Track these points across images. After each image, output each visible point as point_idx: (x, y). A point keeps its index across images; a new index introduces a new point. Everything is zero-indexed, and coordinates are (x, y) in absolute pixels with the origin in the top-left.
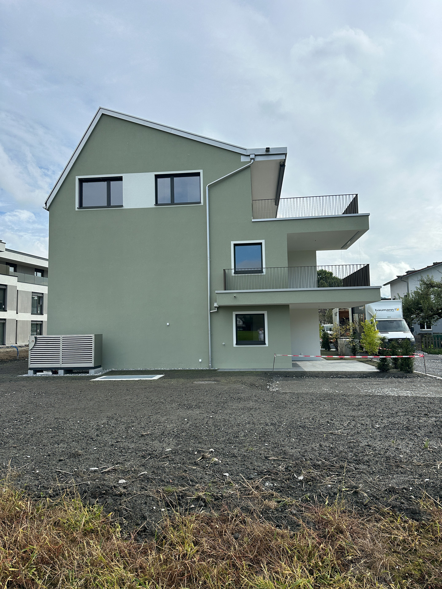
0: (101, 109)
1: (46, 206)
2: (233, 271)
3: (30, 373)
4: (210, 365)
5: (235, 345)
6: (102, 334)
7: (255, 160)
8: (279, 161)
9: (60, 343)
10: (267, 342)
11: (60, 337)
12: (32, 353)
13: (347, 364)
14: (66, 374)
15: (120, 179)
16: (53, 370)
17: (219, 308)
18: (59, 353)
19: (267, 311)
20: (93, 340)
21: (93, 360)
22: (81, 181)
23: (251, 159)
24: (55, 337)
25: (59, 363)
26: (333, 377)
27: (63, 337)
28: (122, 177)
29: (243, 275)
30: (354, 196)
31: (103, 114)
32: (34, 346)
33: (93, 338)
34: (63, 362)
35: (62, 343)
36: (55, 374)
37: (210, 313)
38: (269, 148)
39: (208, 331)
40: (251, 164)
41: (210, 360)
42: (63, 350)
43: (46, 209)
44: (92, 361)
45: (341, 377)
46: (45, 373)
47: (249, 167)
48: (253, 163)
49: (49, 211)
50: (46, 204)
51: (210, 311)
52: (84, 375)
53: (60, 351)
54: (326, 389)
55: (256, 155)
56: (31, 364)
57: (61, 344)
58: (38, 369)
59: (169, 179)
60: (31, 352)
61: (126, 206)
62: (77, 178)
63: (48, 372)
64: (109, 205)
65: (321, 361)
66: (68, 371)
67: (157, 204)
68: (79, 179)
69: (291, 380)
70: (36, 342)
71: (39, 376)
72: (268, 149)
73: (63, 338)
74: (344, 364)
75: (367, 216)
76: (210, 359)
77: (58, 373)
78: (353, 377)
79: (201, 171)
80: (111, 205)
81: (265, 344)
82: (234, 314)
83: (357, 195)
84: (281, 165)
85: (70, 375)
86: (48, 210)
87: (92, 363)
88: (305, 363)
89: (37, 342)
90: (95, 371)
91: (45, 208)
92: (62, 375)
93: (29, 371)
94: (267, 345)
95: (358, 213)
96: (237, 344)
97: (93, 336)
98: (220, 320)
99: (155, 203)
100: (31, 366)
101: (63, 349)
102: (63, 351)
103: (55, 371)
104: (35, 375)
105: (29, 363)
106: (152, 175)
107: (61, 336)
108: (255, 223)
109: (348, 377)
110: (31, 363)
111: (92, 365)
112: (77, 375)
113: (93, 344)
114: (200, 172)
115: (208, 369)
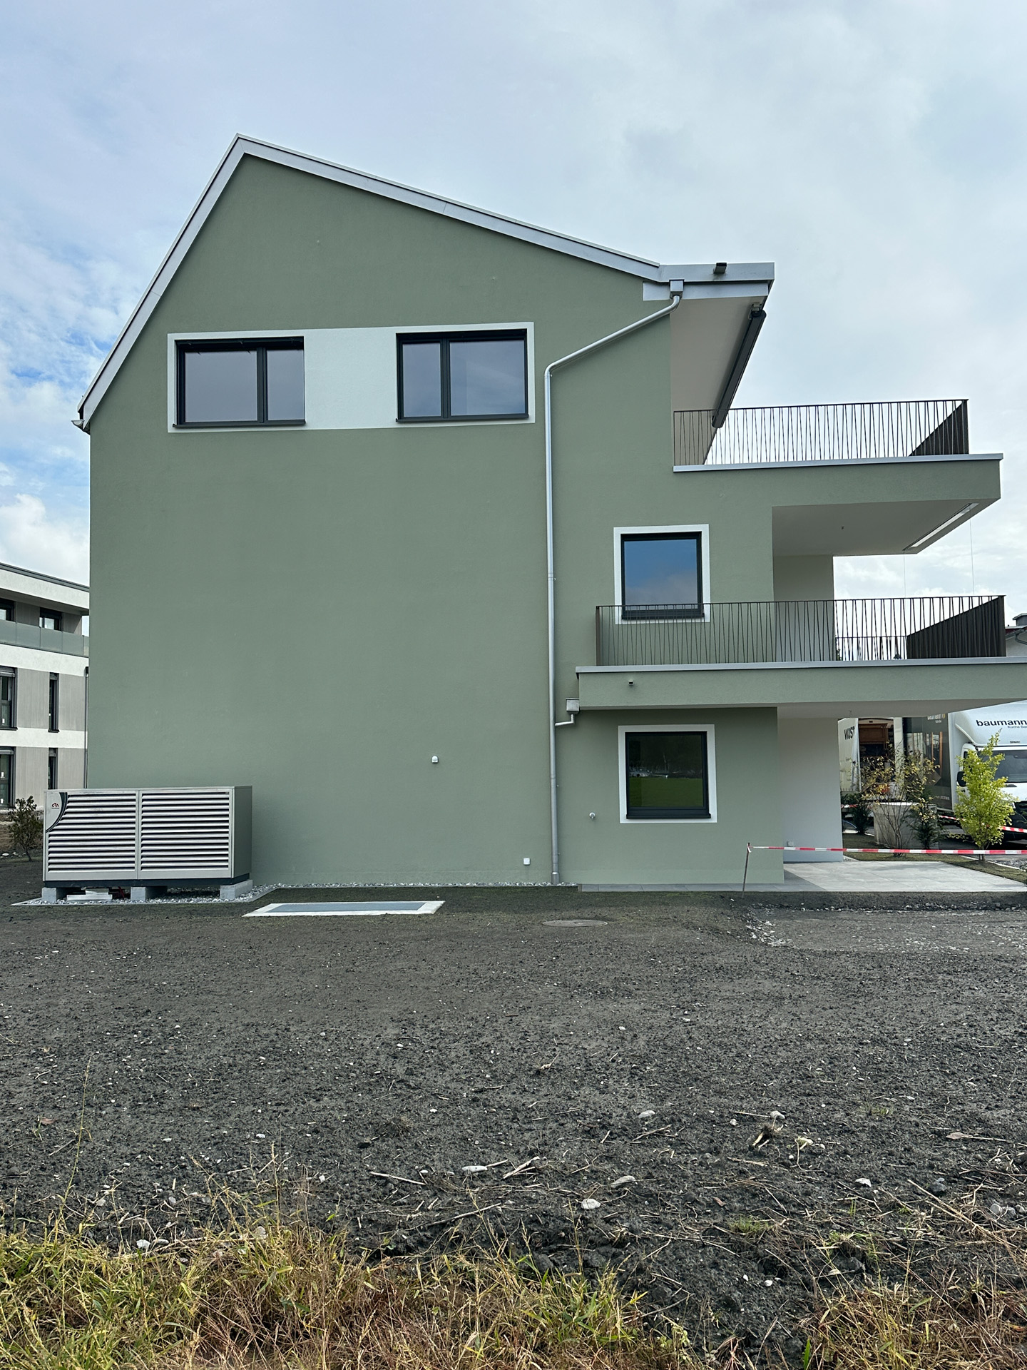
0: (240, 140)
1: (81, 417)
2: (618, 613)
3: (49, 897)
4: (554, 873)
5: (623, 819)
6: (251, 787)
7: (683, 298)
8: (748, 302)
9: (134, 811)
10: (713, 809)
11: (135, 795)
12: (51, 838)
13: (924, 872)
14: (153, 898)
15: (297, 344)
16: (113, 888)
17: (579, 714)
18: (134, 840)
19: (713, 725)
20: (231, 801)
21: (231, 858)
22: (184, 348)
23: (674, 294)
24: (121, 793)
25: (133, 868)
26: (911, 909)
27: (143, 795)
28: (303, 337)
29: (643, 622)
30: (958, 404)
31: (246, 155)
32: (60, 818)
33: (231, 796)
34: (144, 865)
35: (141, 812)
36: (120, 898)
37: (556, 728)
38: (725, 265)
39: (550, 779)
40: (673, 309)
41: (555, 861)
42: (144, 831)
43: (81, 427)
44: (227, 861)
45: (933, 909)
46: (90, 895)
47: (665, 317)
48: (676, 306)
49: (89, 434)
50: (81, 411)
51: (555, 722)
52: (205, 901)
53: (134, 834)
54: (916, 942)
55: (685, 284)
56: (49, 869)
57: (138, 815)
58: (71, 886)
59: (436, 347)
60: (50, 836)
61: (315, 421)
62: (172, 338)
63: (98, 892)
64: (263, 420)
65: (846, 863)
66: (157, 889)
67: (401, 418)
68: (176, 341)
69: (799, 917)
70: (64, 807)
71: (76, 903)
72: (721, 268)
73: (145, 797)
74: (916, 872)
75: (992, 462)
76: (555, 857)
77: (128, 896)
78: (966, 908)
79: (529, 326)
80: (269, 419)
81: (709, 816)
82: (622, 731)
83: (965, 402)
84: (753, 313)
85: (165, 901)
86: (87, 430)
87: (227, 866)
88: (808, 870)
89: (69, 807)
90: (236, 891)
91: (79, 423)
92: (142, 901)
93: (44, 890)
94: (714, 819)
95: (967, 453)
96: (628, 817)
97: (230, 790)
98: (582, 747)
99: (396, 417)
100: (49, 876)
101: (143, 829)
102: (143, 834)
103: (119, 889)
104: (61, 902)
105: (46, 867)
106: (387, 336)
107: (138, 793)
108: (683, 475)
109: (953, 909)
110: (51, 866)
111: (227, 873)
112: (185, 901)
113: (231, 813)
114: (526, 330)
115: (549, 884)
